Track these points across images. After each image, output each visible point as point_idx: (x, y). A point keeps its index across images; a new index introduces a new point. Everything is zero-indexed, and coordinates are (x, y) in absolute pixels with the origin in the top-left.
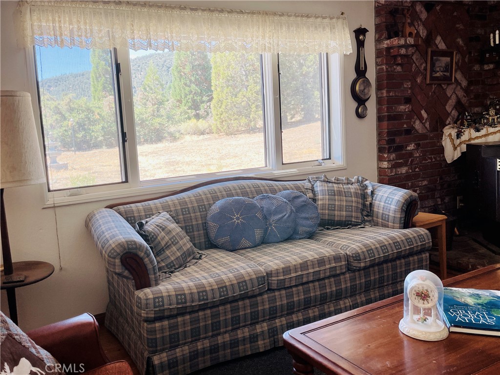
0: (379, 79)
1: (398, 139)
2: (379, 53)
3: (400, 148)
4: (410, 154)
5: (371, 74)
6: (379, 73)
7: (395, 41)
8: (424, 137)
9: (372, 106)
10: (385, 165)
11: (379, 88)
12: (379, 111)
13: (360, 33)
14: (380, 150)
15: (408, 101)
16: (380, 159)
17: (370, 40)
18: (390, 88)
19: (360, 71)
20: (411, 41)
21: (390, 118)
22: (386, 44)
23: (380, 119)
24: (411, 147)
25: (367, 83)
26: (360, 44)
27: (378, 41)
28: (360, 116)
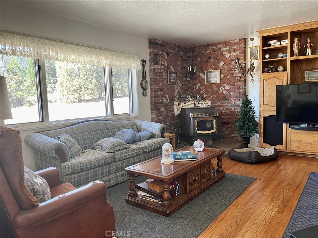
0: (151, 81)
1: (158, 106)
2: (151, 71)
3: (159, 109)
4: (163, 112)
5: (148, 79)
6: (151, 78)
7: (157, 67)
8: (167, 105)
9: (148, 91)
10: (154, 116)
11: (151, 85)
12: (151, 94)
13: (144, 61)
14: (152, 110)
15: (161, 90)
16: (152, 113)
17: (147, 64)
18: (156, 84)
19: (144, 78)
20: (162, 67)
21: (156, 97)
22: (153, 67)
23: (151, 97)
24: (163, 109)
25: (147, 82)
26: (144, 66)
27: (150, 65)
28: (144, 96)
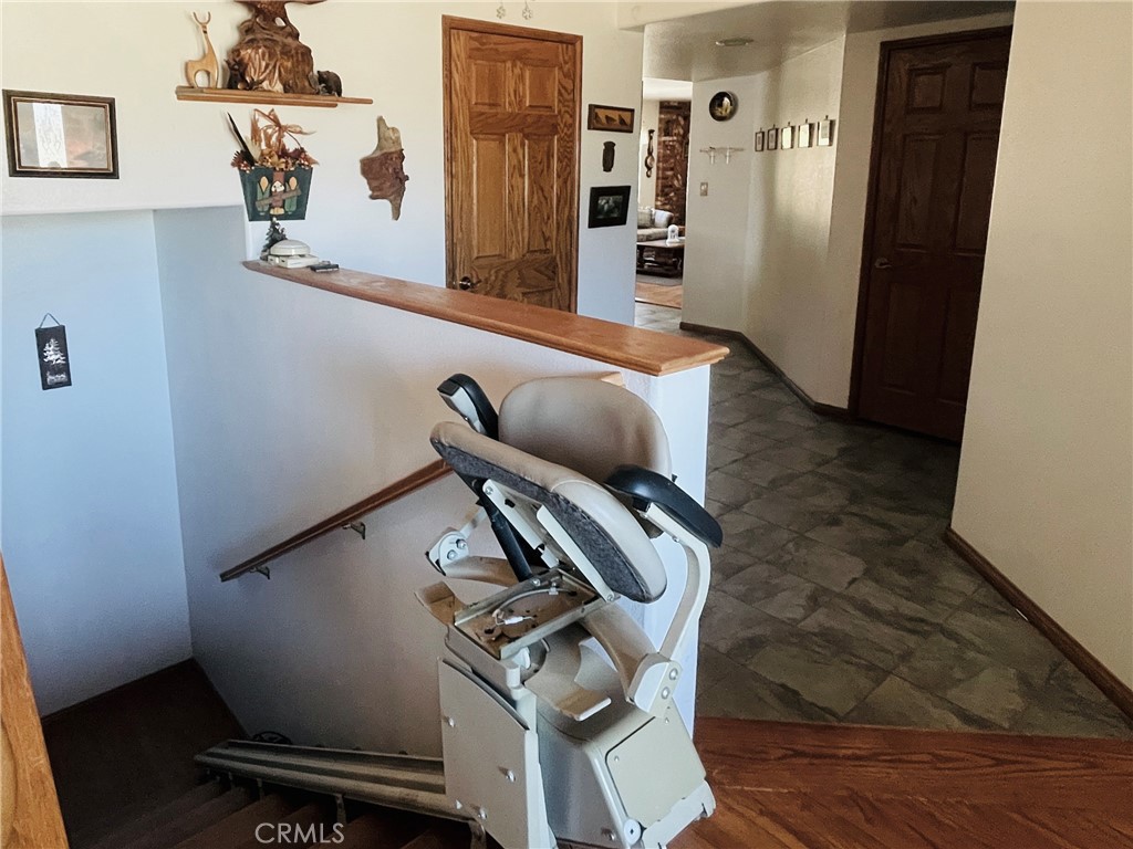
0: (659, 157)
1: (666, 190)
2: (659, 143)
3: (667, 194)
4: (671, 198)
5: (655, 154)
6: (659, 153)
7: (668, 138)
8: (678, 189)
9: (654, 170)
10: (659, 203)
11: (659, 161)
12: (658, 174)
13: (651, 132)
14: (657, 195)
15: (672, 169)
16: (657, 200)
17: (655, 135)
18: (665, 161)
19: (650, 153)
20: (675, 138)
21: (663, 178)
22: (664, 138)
23: (658, 178)
24: (672, 194)
25: (653, 158)
26: (651, 138)
27: (659, 136)
28: (648, 176)
